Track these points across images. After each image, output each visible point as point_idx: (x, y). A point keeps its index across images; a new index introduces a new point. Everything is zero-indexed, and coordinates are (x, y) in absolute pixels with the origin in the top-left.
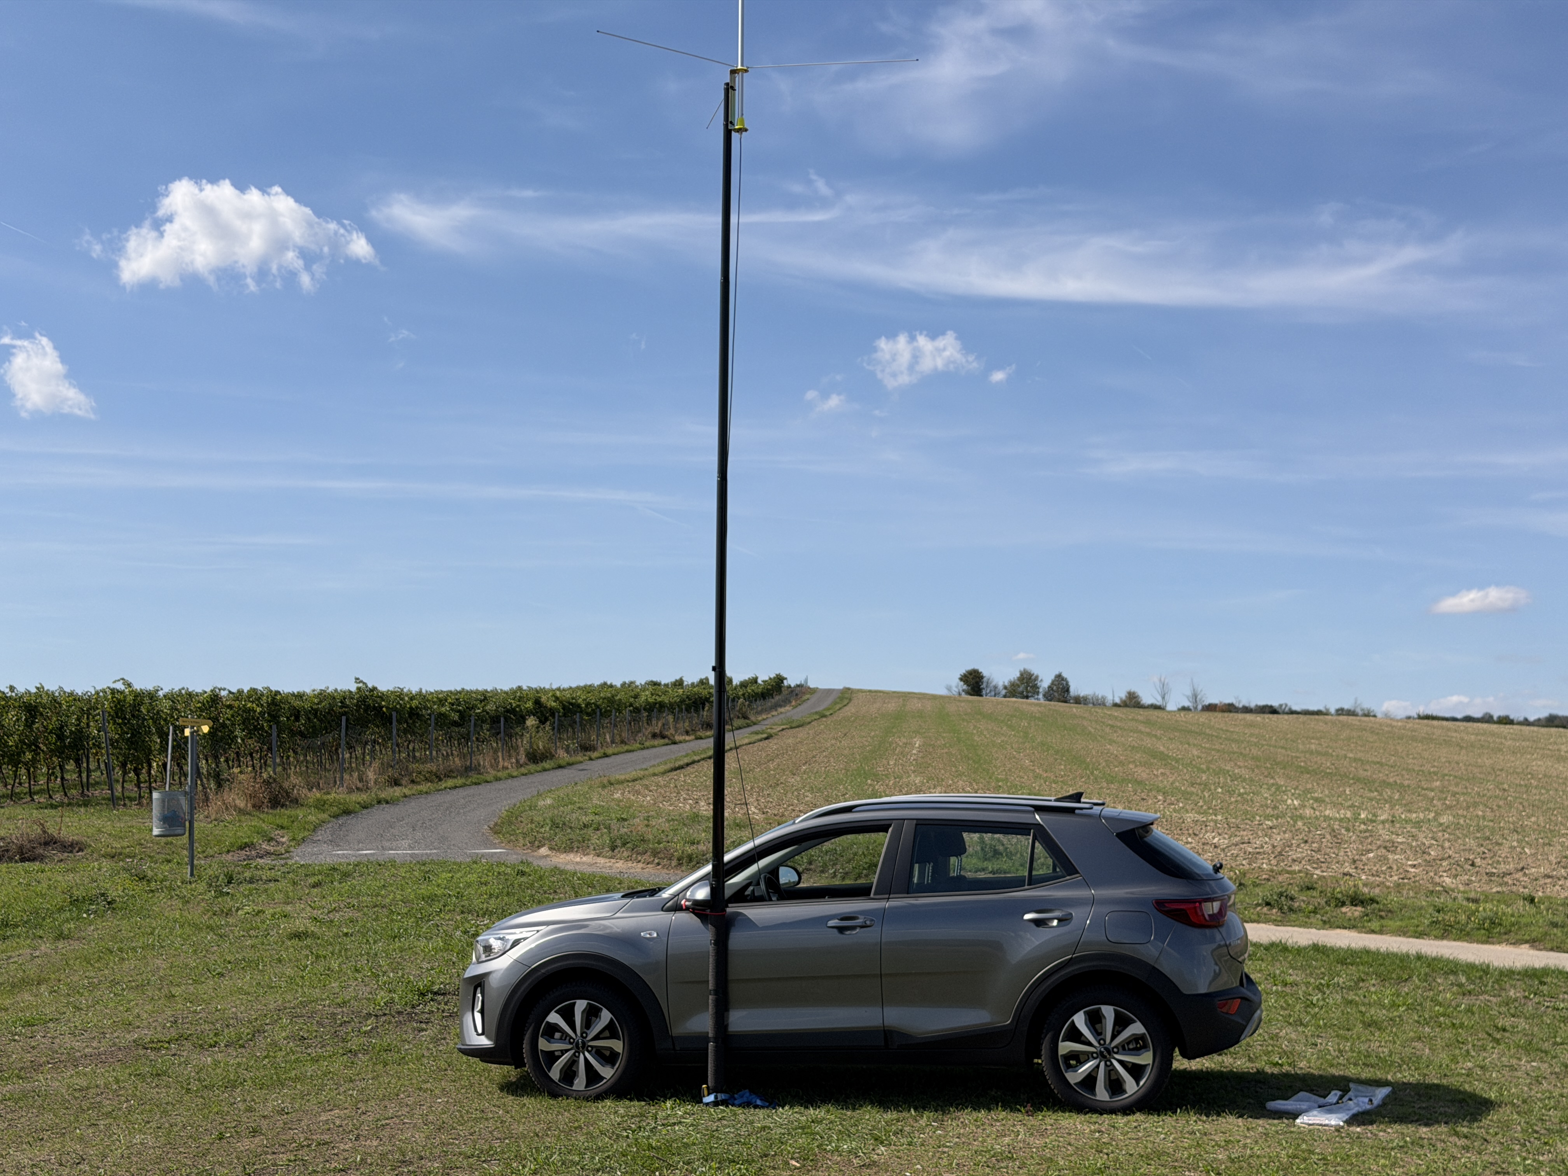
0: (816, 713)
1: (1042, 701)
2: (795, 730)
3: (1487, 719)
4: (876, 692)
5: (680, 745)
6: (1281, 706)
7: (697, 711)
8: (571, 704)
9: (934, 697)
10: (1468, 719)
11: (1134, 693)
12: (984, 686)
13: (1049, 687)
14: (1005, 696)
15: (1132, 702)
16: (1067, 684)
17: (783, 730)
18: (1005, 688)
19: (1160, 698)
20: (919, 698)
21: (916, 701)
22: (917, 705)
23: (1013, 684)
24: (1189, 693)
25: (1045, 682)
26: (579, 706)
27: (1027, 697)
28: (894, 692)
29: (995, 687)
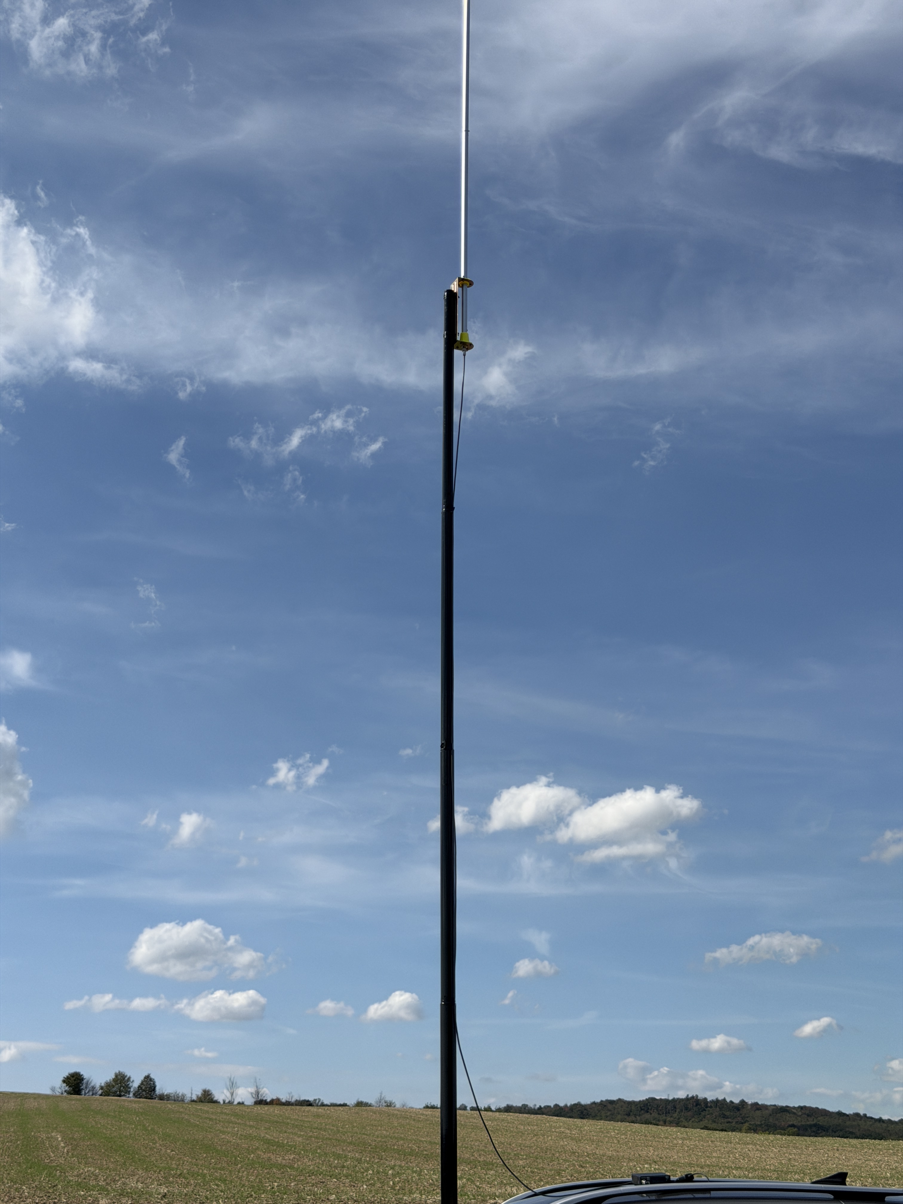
1: (132, 1098)
9: (43, 1096)
12: (83, 1087)
13: (139, 1087)
14: (101, 1095)
16: (154, 1083)
18: (102, 1088)
20: (32, 1098)
21: (29, 1100)
22: (33, 1103)
23: (108, 1085)
25: (136, 1083)
27: (120, 1096)
29: (93, 1088)
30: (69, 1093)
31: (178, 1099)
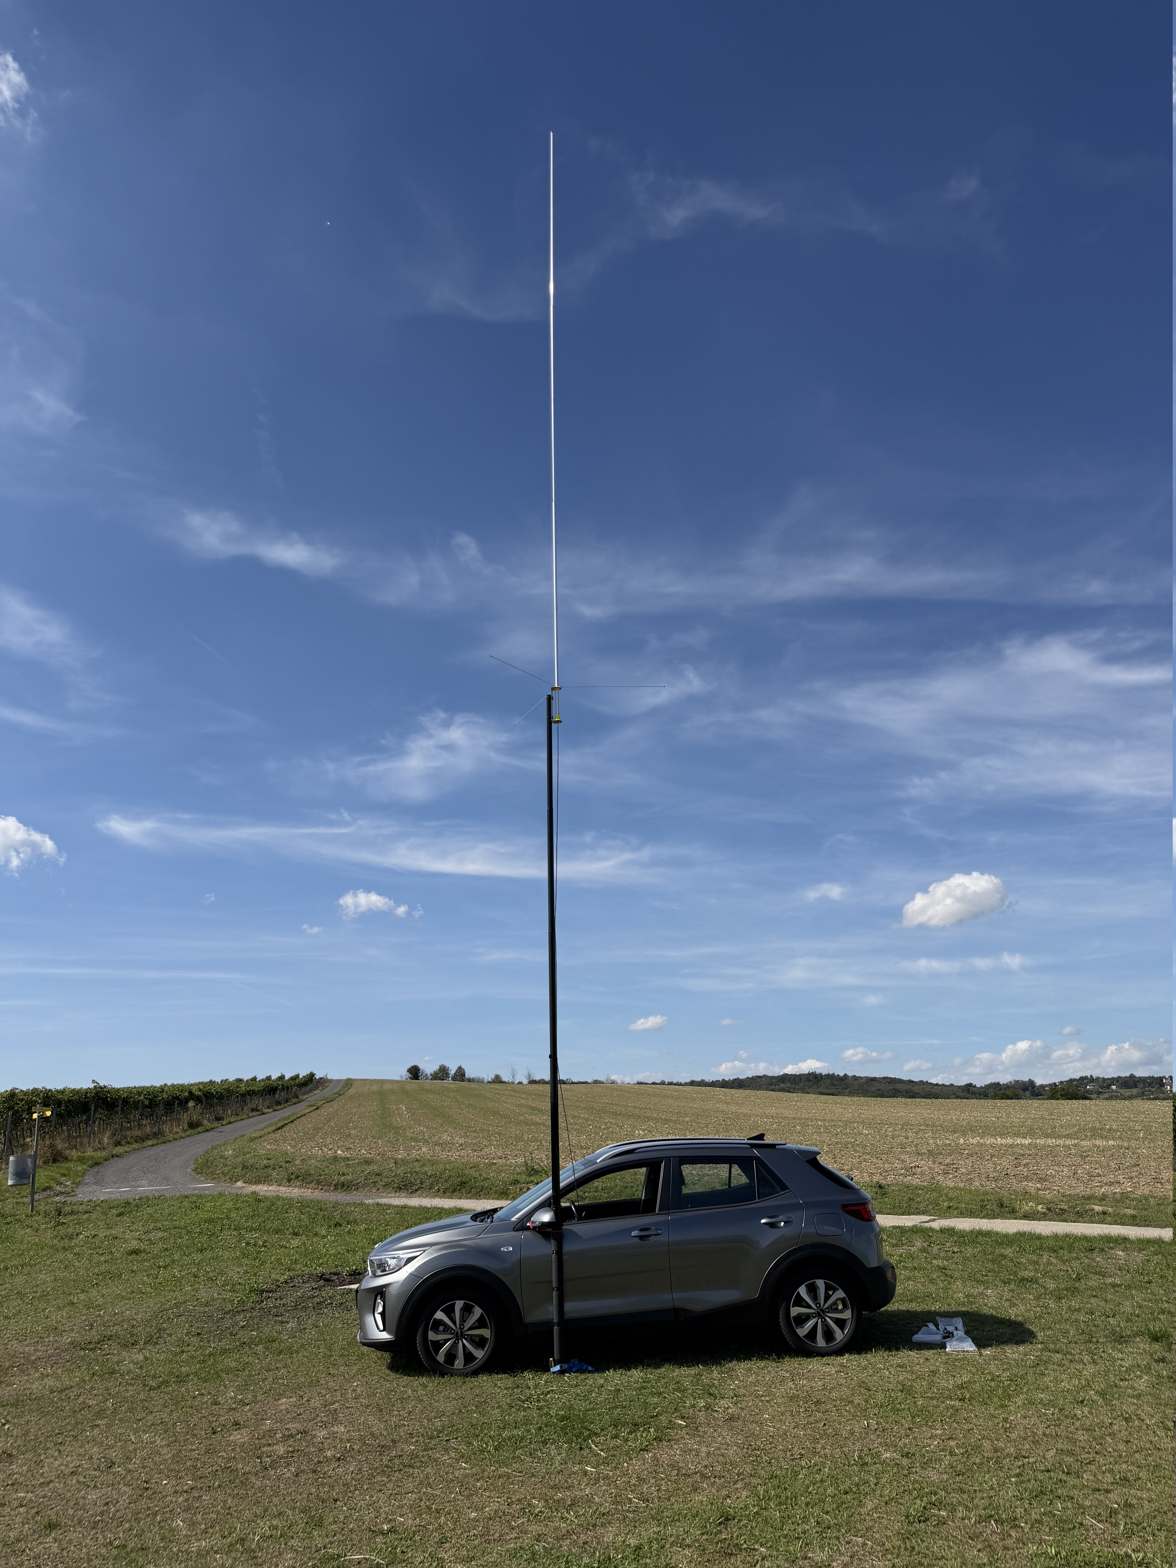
0: (336, 1093)
1: (451, 1081)
2: (330, 1103)
3: (663, 1083)
4: (365, 1080)
5: (267, 1115)
6: (567, 1079)
7: (274, 1094)
8: (208, 1093)
9: (397, 1082)
10: (654, 1083)
11: (499, 1075)
12: (420, 1074)
13: (455, 1074)
14: (431, 1080)
15: (497, 1080)
16: (464, 1071)
17: (323, 1103)
18: (431, 1075)
19: (511, 1078)
20: (390, 1083)
21: (388, 1084)
22: (388, 1087)
23: (436, 1073)
24: (526, 1074)
25: (452, 1072)
26: (212, 1094)
27: (443, 1080)
28: (375, 1080)
29: (426, 1075)
30: (411, 1079)
31: (480, 1081)
